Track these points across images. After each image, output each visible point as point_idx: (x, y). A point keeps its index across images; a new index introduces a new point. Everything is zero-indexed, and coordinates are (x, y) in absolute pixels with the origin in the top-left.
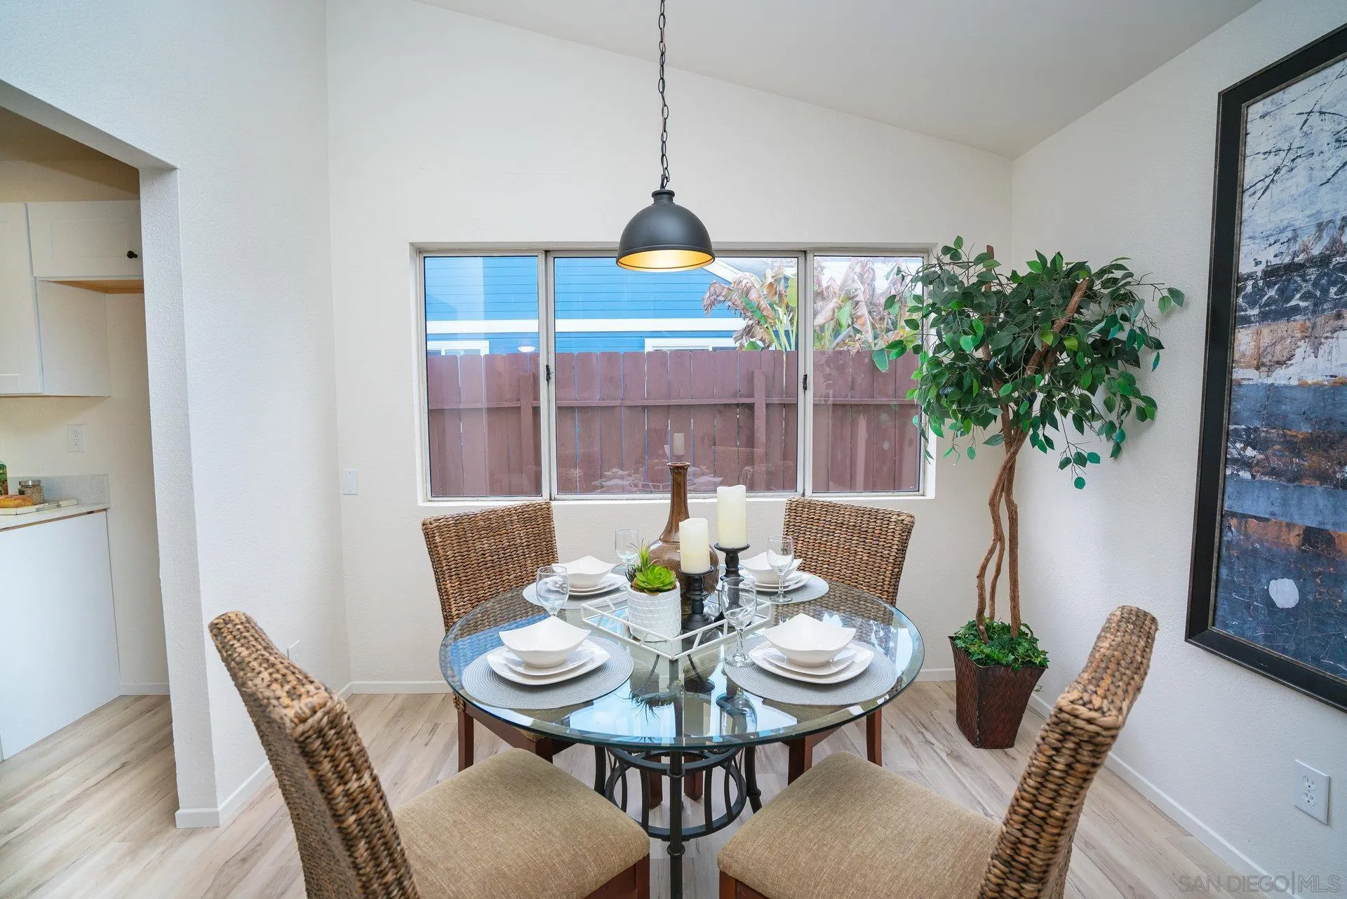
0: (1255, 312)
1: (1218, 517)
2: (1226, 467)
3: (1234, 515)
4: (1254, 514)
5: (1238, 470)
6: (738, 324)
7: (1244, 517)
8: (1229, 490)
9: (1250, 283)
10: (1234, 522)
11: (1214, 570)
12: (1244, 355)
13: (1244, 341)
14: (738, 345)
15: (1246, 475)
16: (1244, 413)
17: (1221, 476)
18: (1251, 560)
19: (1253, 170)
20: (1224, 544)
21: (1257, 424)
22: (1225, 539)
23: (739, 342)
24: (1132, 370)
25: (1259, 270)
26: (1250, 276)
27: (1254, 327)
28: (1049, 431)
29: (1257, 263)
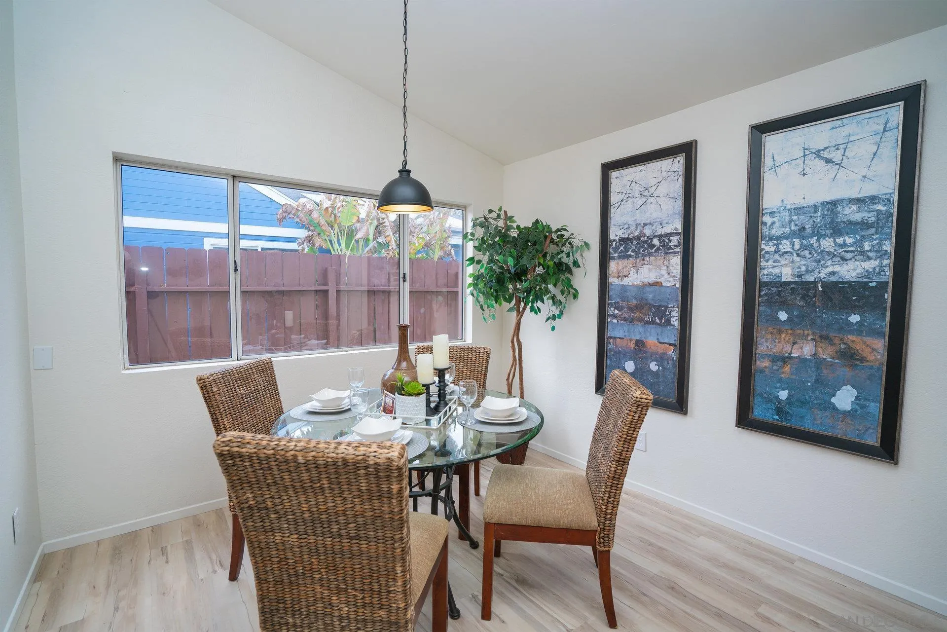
0: (616, 255)
1: (606, 339)
2: (608, 318)
3: (611, 338)
4: (618, 337)
5: (612, 319)
6: (302, 233)
7: (615, 338)
8: (609, 327)
9: (614, 243)
10: (611, 341)
11: (605, 362)
12: (613, 272)
13: (613, 266)
14: (300, 248)
15: (615, 321)
16: (613, 296)
17: (606, 322)
18: (618, 355)
19: (614, 198)
20: (608, 350)
21: (618, 300)
22: (608, 348)
23: (301, 246)
24: (569, 276)
25: (617, 238)
26: (614, 240)
27: (616, 261)
28: (539, 304)
29: (616, 236)
